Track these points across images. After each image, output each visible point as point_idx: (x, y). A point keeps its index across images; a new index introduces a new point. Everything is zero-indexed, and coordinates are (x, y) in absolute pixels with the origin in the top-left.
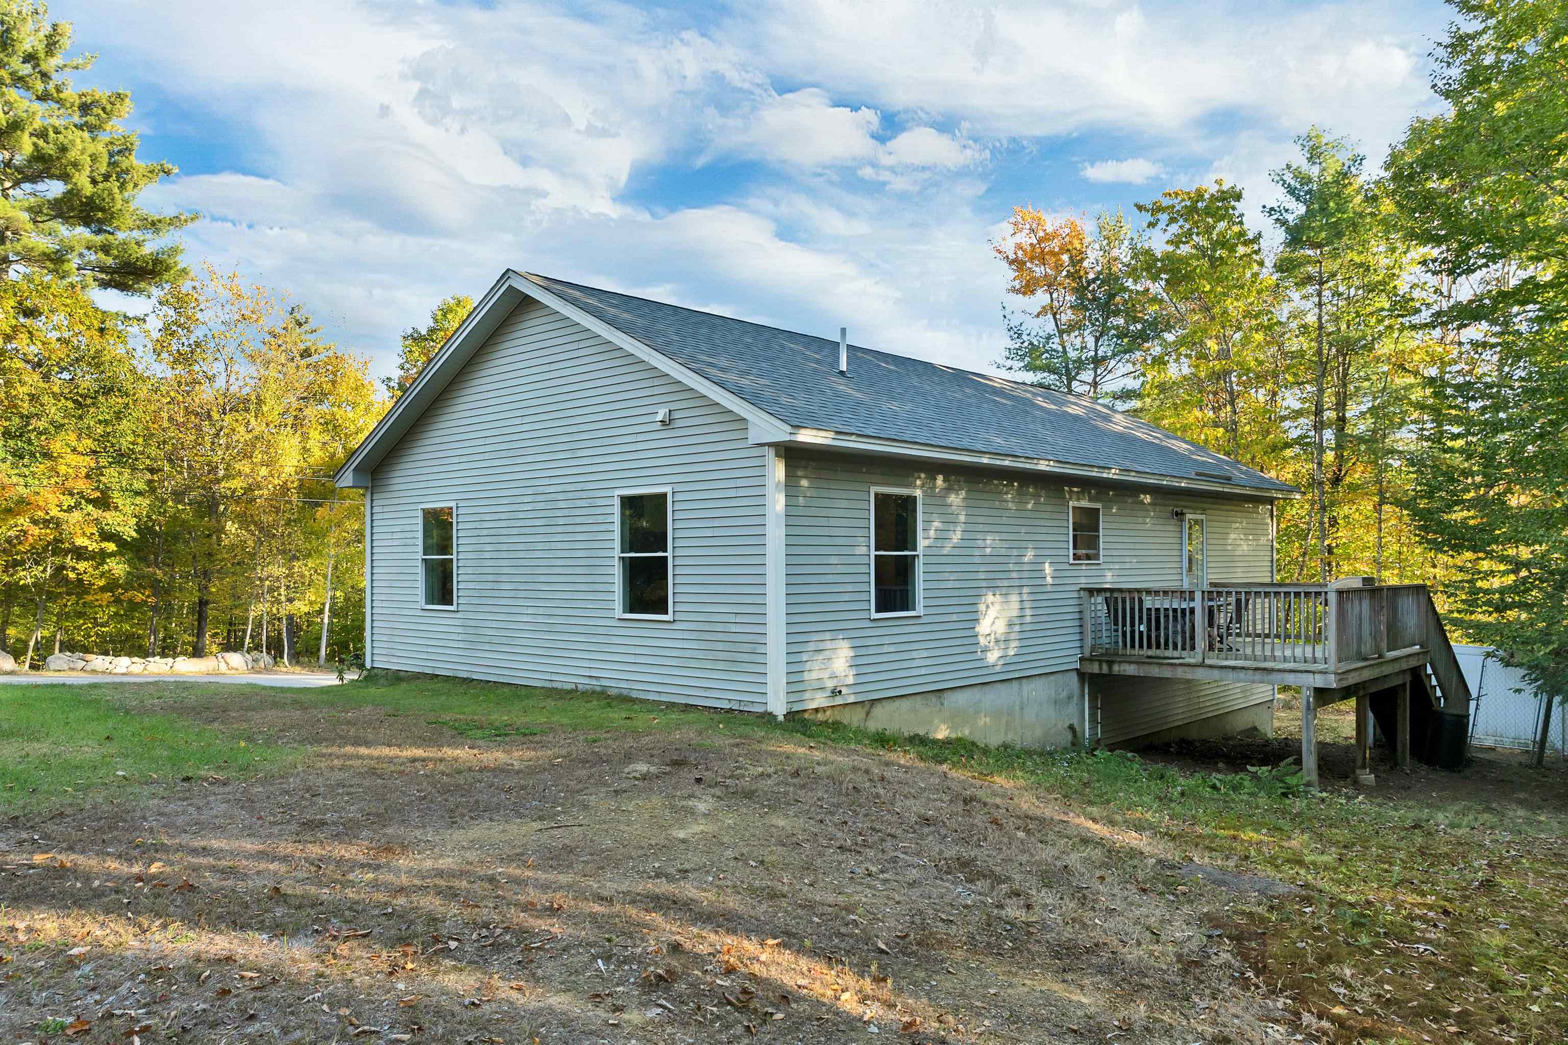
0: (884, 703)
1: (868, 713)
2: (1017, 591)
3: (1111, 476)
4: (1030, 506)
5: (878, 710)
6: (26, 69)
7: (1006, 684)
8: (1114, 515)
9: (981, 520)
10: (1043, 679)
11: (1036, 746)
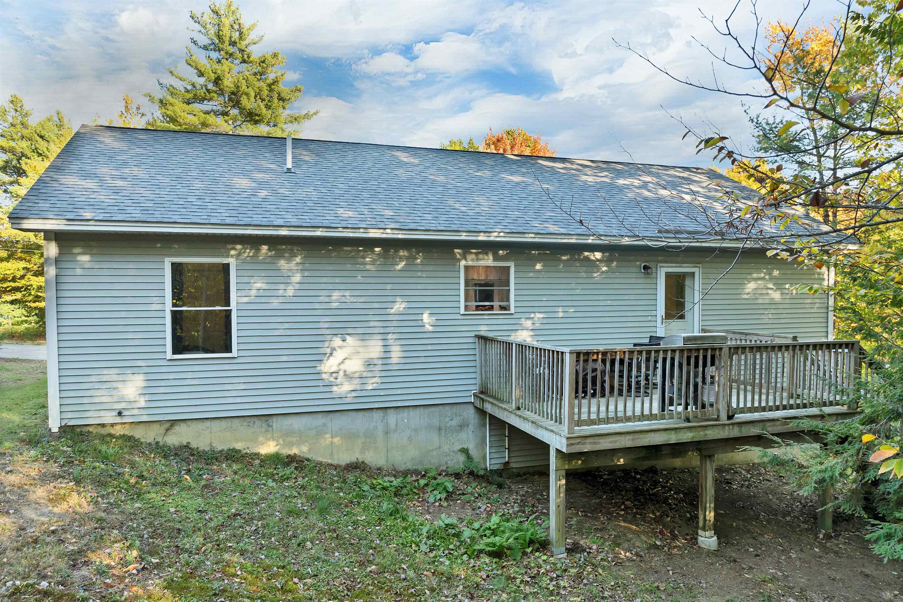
0: (189, 423)
1: (167, 430)
2: (380, 337)
3: (492, 239)
4: (399, 267)
5: (177, 428)
6: (231, 49)
7: (367, 414)
8: (539, 271)
9: (324, 280)
10: (422, 409)
11: (410, 466)
